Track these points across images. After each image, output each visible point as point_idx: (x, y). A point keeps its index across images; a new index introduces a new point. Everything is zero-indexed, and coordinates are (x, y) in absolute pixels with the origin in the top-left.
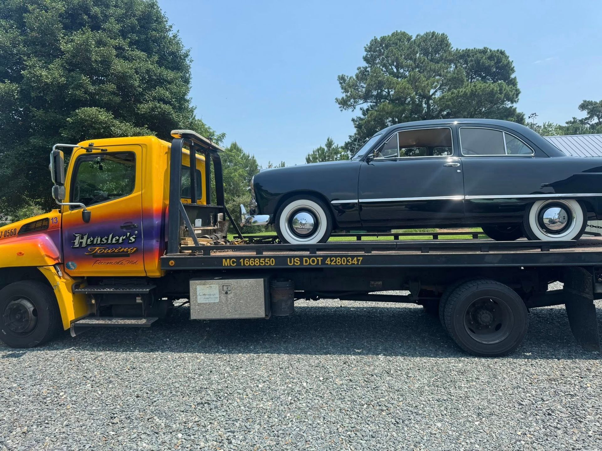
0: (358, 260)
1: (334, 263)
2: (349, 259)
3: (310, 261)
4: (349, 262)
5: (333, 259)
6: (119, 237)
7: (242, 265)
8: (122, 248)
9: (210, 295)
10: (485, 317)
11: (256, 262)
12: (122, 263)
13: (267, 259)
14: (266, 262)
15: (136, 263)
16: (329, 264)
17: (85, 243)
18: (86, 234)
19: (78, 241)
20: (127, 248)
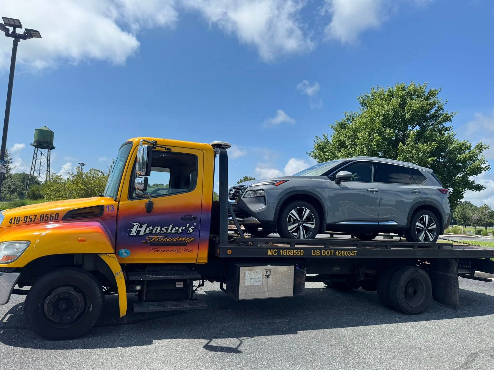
0: (354, 253)
1: (341, 254)
2: (349, 252)
3: (326, 253)
4: (349, 254)
5: (340, 252)
6: (179, 228)
7: (281, 254)
8: (180, 238)
9: (255, 279)
11: (291, 252)
12: (179, 251)
13: (298, 251)
14: (298, 252)
15: (192, 251)
16: (338, 255)
17: (143, 232)
18: (146, 223)
19: (136, 230)
20: (185, 238)
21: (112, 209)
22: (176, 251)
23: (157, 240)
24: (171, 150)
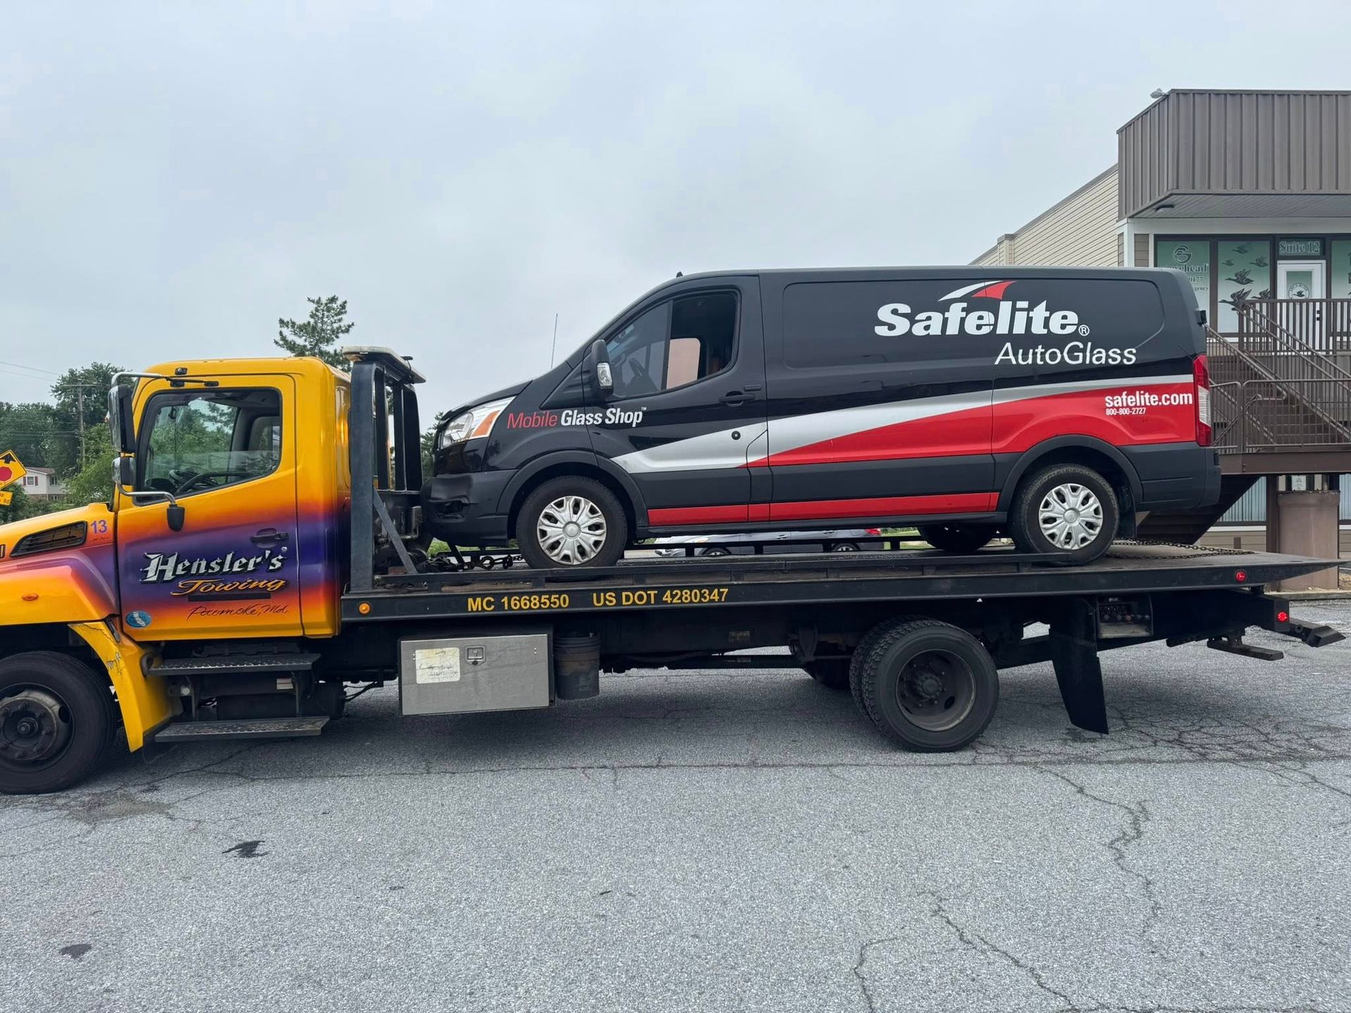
0: (720, 594)
1: (678, 599)
2: (705, 593)
3: (634, 597)
4: (705, 598)
5: (677, 594)
6: (249, 560)
7: (506, 608)
8: (253, 582)
9: (442, 667)
10: (929, 684)
11: (534, 601)
12: (255, 610)
13: (553, 596)
14: (552, 601)
15: (285, 611)
16: (669, 602)
17: (171, 573)
18: (175, 554)
19: (155, 569)
20: (265, 582)
21: (103, 529)
22: (248, 612)
23: (201, 590)
24: (217, 383)
